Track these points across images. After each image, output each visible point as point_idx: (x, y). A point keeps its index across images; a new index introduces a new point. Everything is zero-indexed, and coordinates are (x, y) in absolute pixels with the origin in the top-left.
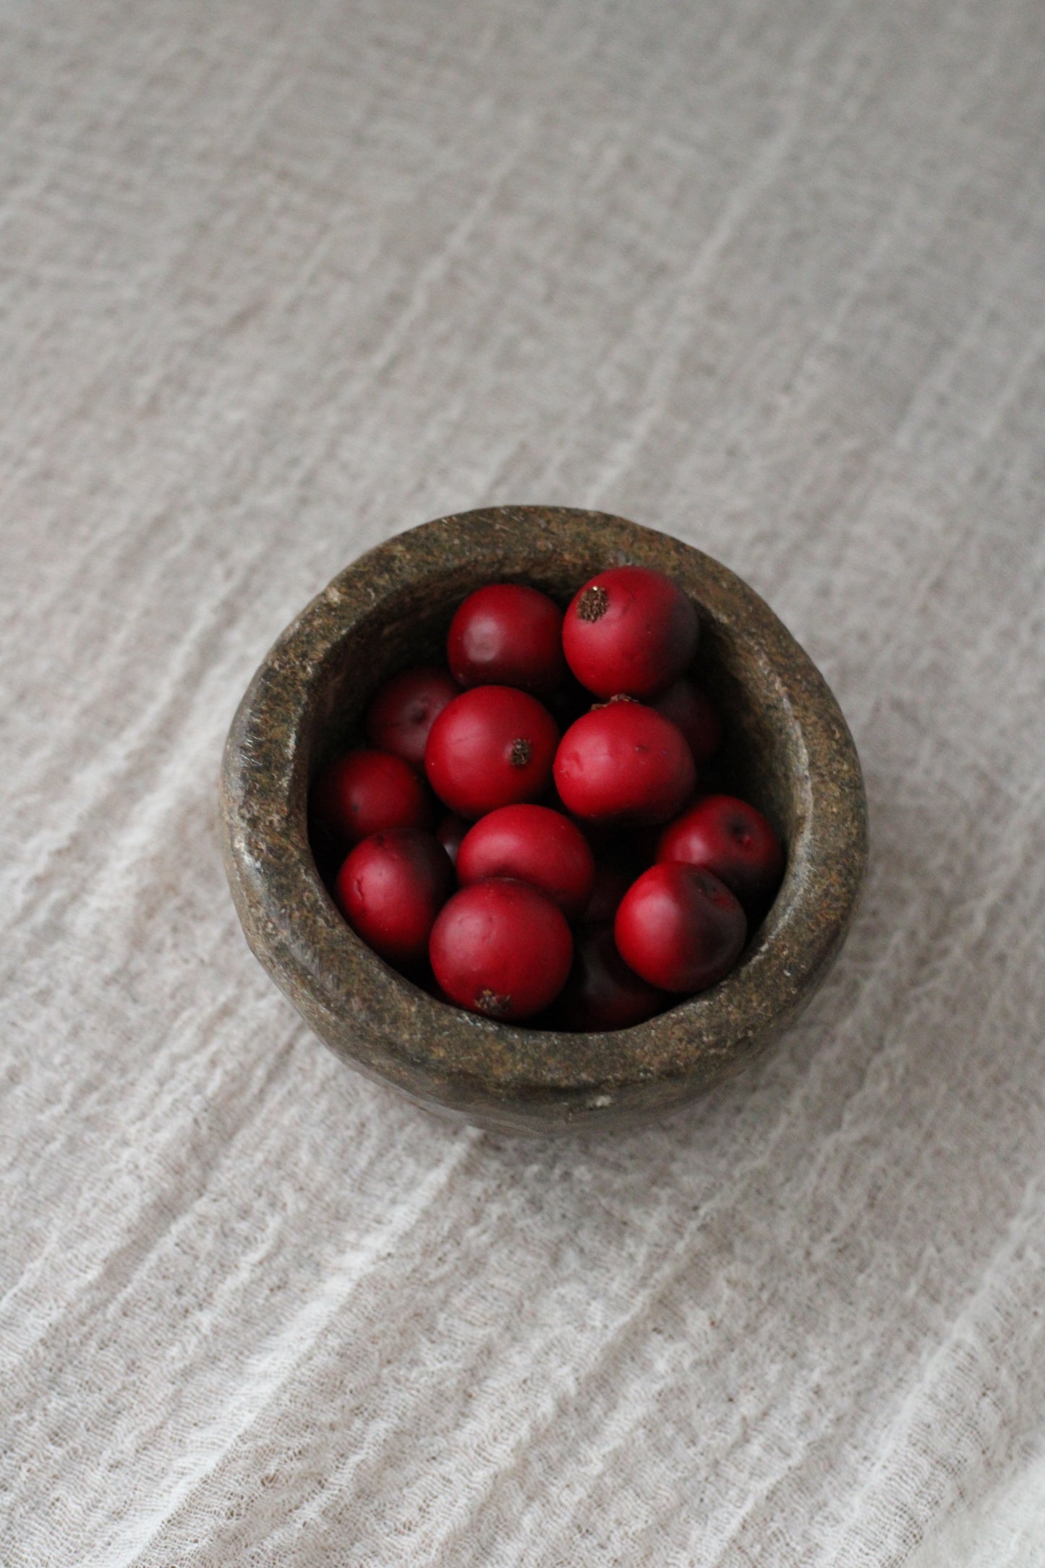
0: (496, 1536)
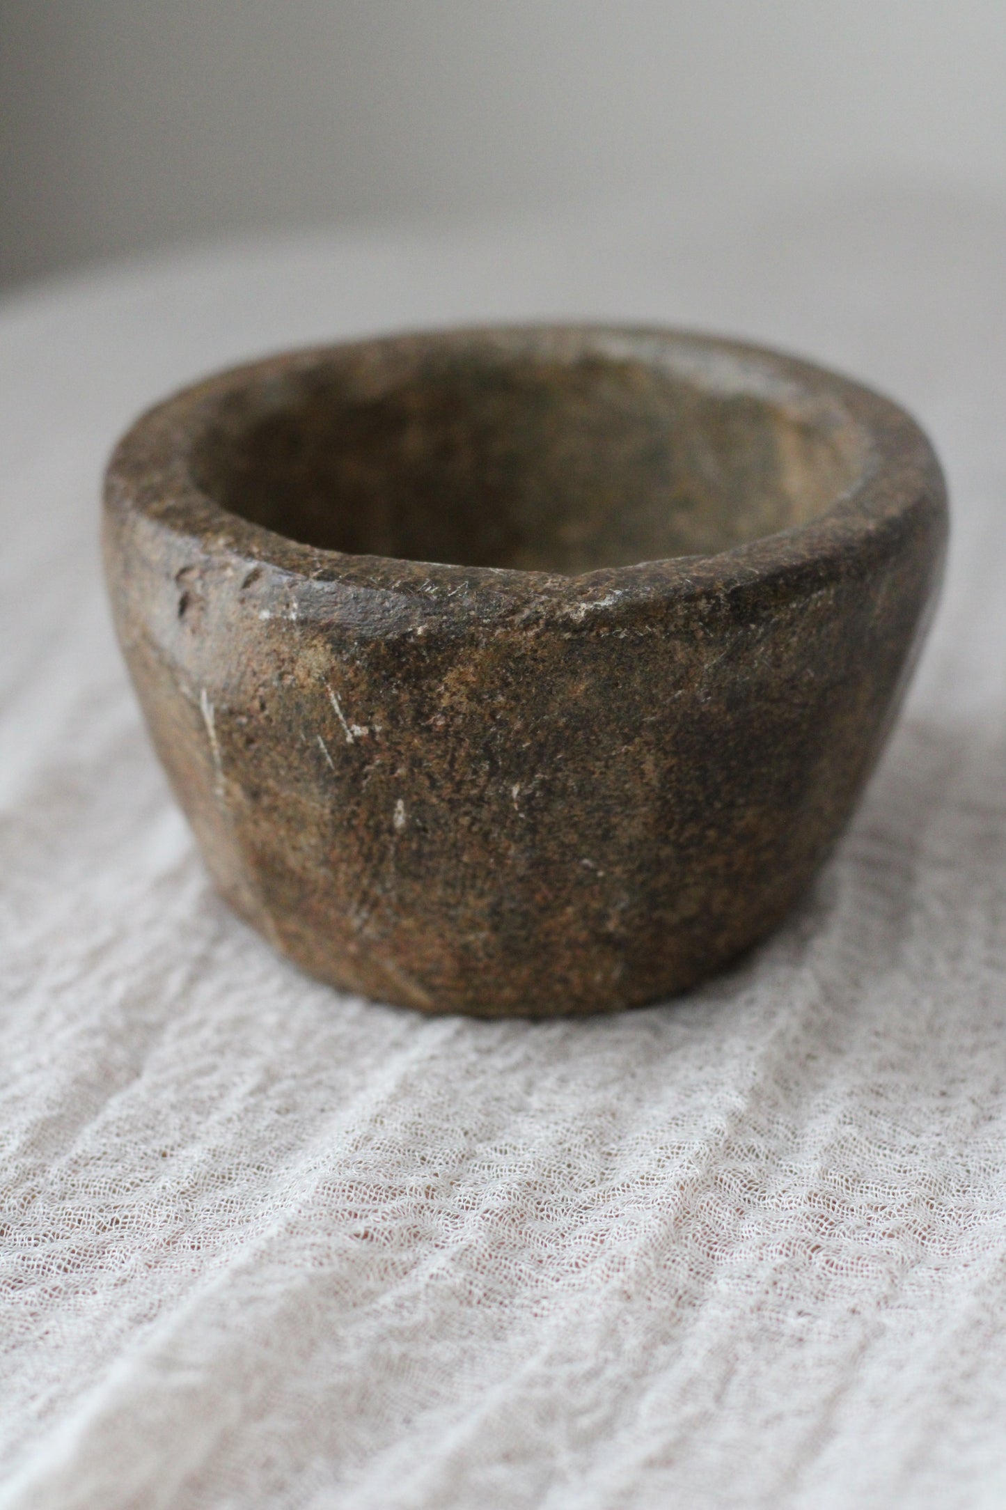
0: (711, 1253)
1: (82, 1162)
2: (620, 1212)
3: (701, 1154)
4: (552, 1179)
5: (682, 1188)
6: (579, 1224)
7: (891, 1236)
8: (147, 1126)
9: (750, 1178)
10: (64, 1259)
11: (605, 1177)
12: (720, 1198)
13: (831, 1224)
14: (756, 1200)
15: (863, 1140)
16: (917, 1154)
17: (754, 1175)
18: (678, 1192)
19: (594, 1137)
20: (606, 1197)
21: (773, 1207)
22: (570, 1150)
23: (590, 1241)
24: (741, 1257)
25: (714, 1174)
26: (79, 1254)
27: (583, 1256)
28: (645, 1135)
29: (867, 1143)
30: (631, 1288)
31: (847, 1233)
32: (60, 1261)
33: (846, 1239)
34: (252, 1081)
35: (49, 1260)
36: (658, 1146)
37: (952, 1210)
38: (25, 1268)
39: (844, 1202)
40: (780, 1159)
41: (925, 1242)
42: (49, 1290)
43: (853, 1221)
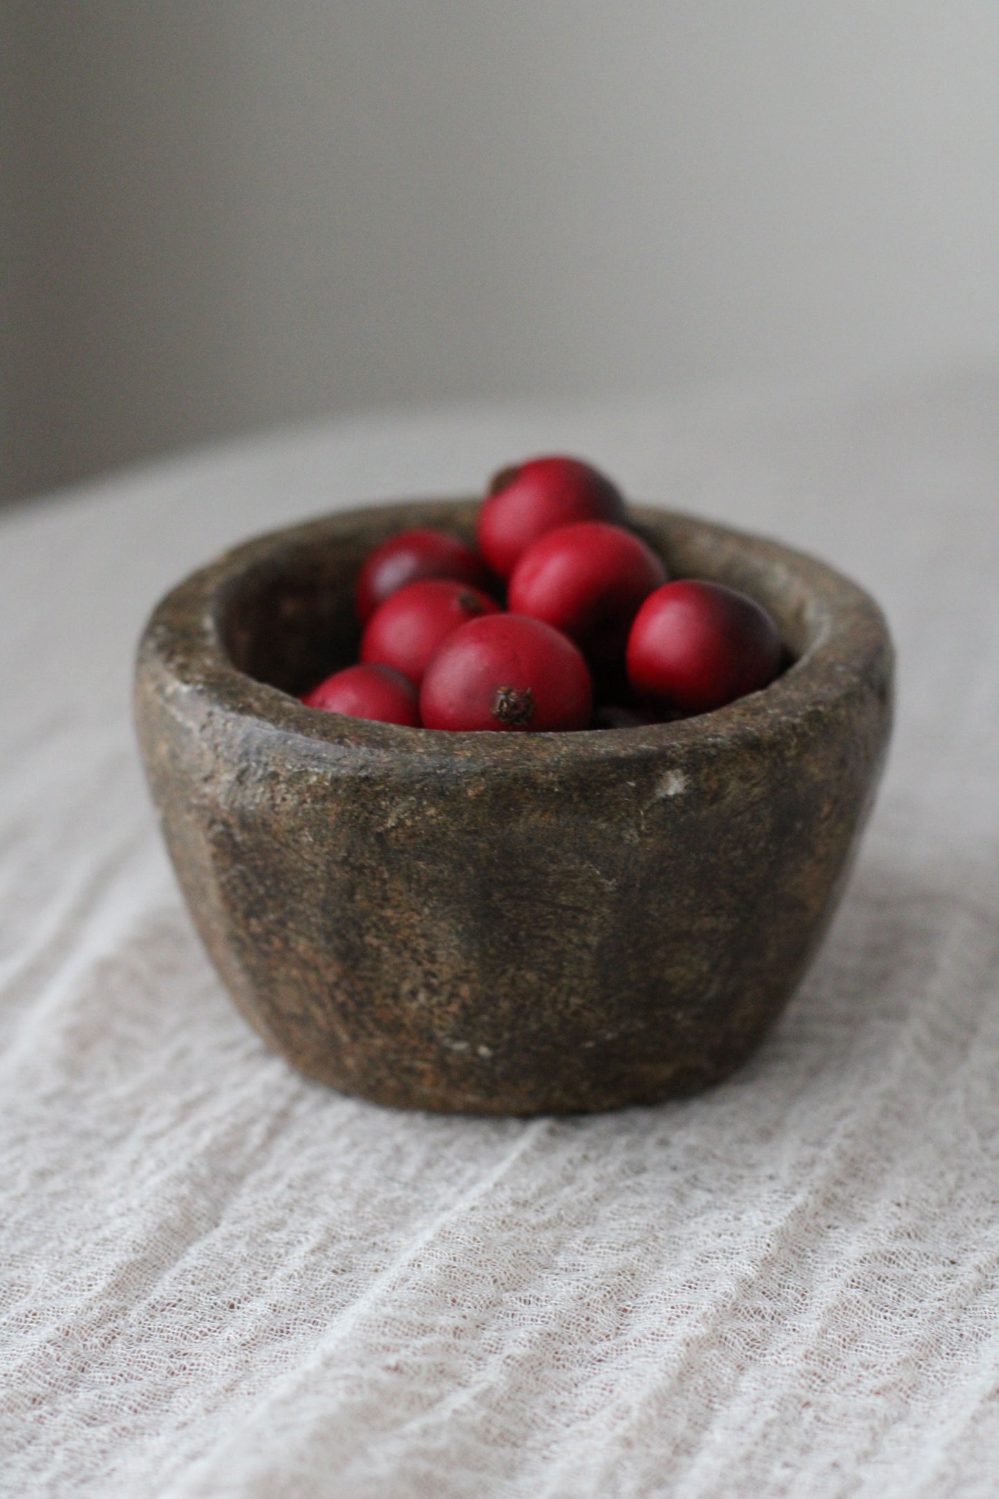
1: (159, 1307)
2: (630, 1365)
3: (709, 1314)
4: (570, 1331)
5: (688, 1345)
6: (592, 1375)
7: (878, 1393)
8: (220, 1277)
9: (753, 1336)
10: (135, 1401)
11: (620, 1332)
12: (723, 1355)
13: (823, 1381)
14: (757, 1357)
15: (866, 1303)
16: (917, 1317)
17: (757, 1333)
18: (683, 1349)
19: (612, 1293)
20: (619, 1352)
21: (773, 1364)
22: (589, 1305)
23: (599, 1391)
24: (738, 1410)
25: (719, 1333)
26: (148, 1397)
27: (593, 1405)
28: (659, 1295)
29: (870, 1306)
30: (633, 1435)
31: (838, 1390)
32: (131, 1403)
33: (836, 1395)
34: (314, 1240)
35: (122, 1400)
36: (670, 1305)
37: (938, 1372)
38: (101, 1406)
39: (838, 1360)
40: (785, 1320)
41: (909, 1400)
42: (119, 1430)
43: (845, 1378)
